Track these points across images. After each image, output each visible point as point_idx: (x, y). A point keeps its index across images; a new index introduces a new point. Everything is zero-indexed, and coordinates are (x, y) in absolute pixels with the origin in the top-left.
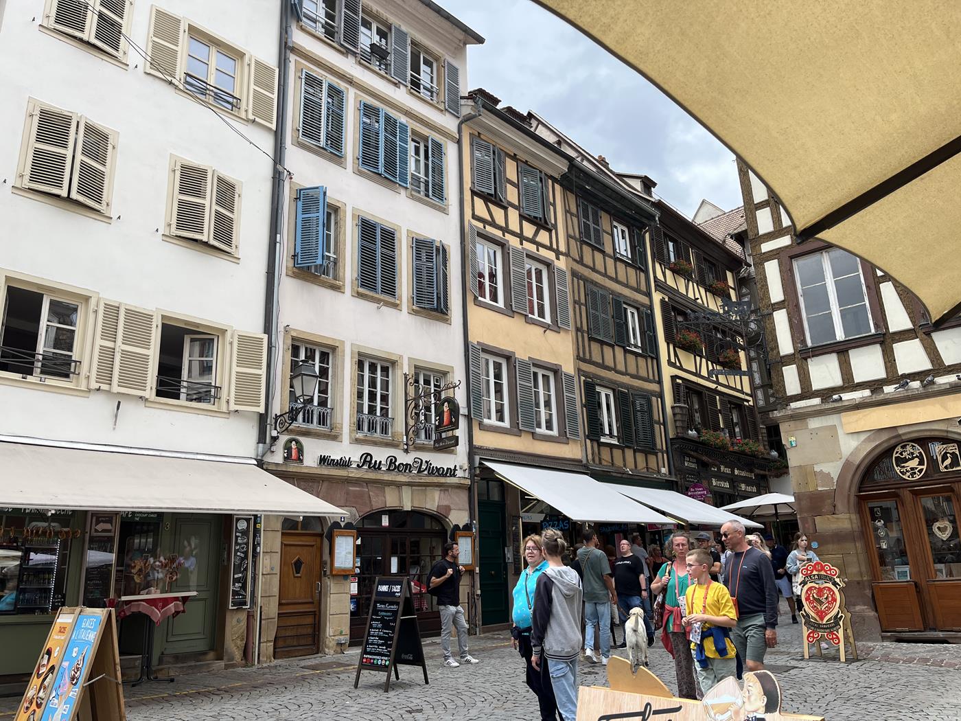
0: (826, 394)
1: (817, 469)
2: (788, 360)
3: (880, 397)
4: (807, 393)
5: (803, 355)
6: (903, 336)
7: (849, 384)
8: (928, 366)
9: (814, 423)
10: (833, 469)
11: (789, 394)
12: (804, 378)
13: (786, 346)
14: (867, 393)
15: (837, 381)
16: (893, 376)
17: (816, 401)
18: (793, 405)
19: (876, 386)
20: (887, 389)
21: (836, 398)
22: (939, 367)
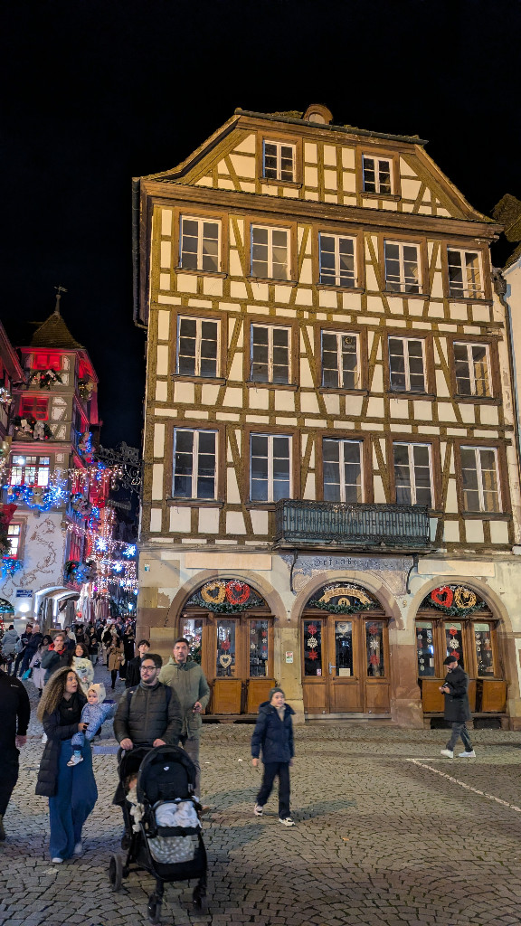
0: (178, 537)
1: (160, 591)
2: (157, 504)
3: (211, 547)
4: (165, 532)
5: (167, 503)
6: (234, 507)
7: (195, 532)
8: (243, 532)
9: (165, 556)
10: (171, 593)
11: (152, 530)
12: (166, 520)
13: (157, 493)
14: (205, 541)
15: (187, 528)
16: (223, 534)
17: (171, 540)
18: (153, 539)
19: (211, 538)
20: (217, 542)
21: (184, 541)
22: (250, 534)
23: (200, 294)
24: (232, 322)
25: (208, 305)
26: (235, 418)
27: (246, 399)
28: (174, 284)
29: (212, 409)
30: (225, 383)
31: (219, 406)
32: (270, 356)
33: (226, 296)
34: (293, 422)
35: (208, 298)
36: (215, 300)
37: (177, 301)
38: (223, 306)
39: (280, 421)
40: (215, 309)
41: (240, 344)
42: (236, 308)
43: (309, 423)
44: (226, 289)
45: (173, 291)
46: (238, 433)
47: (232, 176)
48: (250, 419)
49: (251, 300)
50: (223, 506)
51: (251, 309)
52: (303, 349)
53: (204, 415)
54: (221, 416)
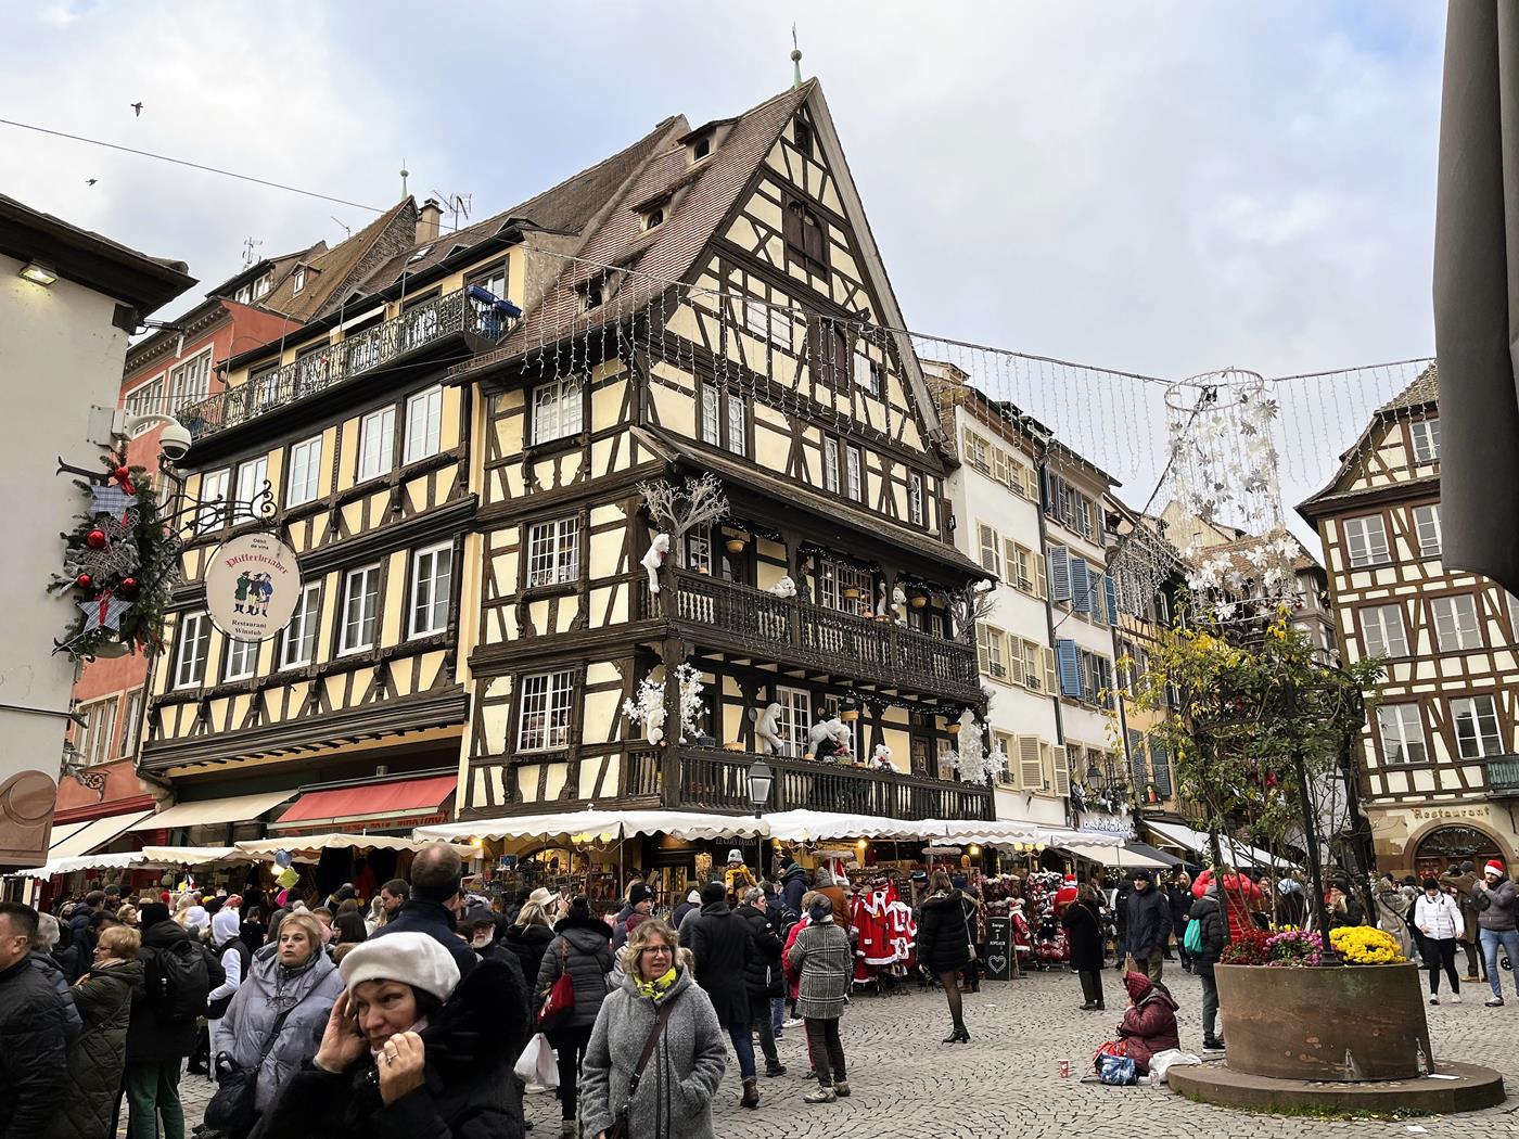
0: (1399, 796)
1: (1392, 842)
2: (1374, 772)
3: (1431, 802)
4: (1386, 794)
5: (1383, 770)
6: (1445, 766)
7: (1412, 792)
8: (1459, 786)
9: (1390, 813)
10: (1402, 842)
11: (1374, 793)
12: (1384, 784)
13: (1372, 763)
14: (1424, 798)
15: (1405, 788)
16: (1440, 790)
17: (1393, 800)
18: (1377, 801)
19: (1429, 795)
20: (1435, 797)
21: (1405, 799)
22: (1466, 788)
23: (1375, 586)
24: (1411, 604)
25: (1385, 593)
26: (1431, 688)
27: (1438, 669)
28: (1349, 583)
29: (1408, 685)
30: (1414, 659)
31: (1414, 681)
32: (1457, 625)
33: (1401, 582)
34: (1491, 681)
35: (1383, 587)
36: (1391, 587)
37: (1355, 597)
38: (1399, 591)
39: (1476, 683)
40: (1393, 596)
41: (1423, 621)
42: (1413, 589)
43: (1507, 680)
44: (1400, 576)
45: (1350, 590)
46: (1437, 701)
47: (1385, 471)
48: (1446, 686)
49: (1426, 579)
50: (1435, 767)
51: (1427, 587)
52: (1488, 612)
53: (1402, 691)
54: (1416, 689)
